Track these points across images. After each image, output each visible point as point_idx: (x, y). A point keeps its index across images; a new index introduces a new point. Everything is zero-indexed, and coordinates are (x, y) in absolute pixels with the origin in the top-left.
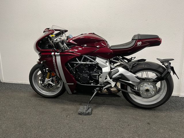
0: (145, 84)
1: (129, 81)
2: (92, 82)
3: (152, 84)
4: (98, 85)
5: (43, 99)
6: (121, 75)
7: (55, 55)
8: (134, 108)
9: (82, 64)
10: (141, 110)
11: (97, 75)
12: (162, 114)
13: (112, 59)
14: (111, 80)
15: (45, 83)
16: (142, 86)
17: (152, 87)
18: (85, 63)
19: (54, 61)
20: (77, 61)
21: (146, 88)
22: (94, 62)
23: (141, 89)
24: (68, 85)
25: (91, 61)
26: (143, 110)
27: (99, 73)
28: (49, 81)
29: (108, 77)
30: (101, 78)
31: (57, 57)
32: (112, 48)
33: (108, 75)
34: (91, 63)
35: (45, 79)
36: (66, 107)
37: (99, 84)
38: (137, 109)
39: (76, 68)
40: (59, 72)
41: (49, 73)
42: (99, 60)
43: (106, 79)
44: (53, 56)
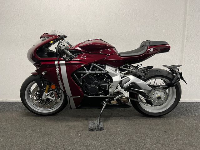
0: (157, 92)
1: (141, 89)
2: (101, 93)
3: (163, 91)
4: (108, 96)
5: (39, 118)
6: (133, 83)
7: (59, 65)
8: (144, 118)
9: (90, 74)
10: (151, 118)
11: (107, 85)
12: (173, 121)
13: (122, 67)
14: (123, 90)
15: (43, 98)
16: (153, 93)
17: (163, 94)
18: (94, 72)
19: (58, 71)
20: (85, 70)
21: (157, 96)
22: (103, 70)
23: (153, 96)
24: (73, 98)
25: (100, 70)
26: (153, 119)
27: (109, 83)
28: (48, 95)
29: (119, 87)
30: (111, 88)
31: (61, 67)
32: (122, 55)
33: (119, 85)
34: (100, 72)
36: (71, 124)
37: (108, 94)
38: (148, 118)
39: (83, 78)
40: (63, 84)
41: (49, 86)
42: (109, 69)
43: (117, 88)
44: (57, 66)
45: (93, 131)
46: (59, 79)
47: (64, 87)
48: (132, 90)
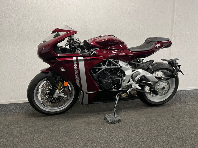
0: (161, 83)
1: (150, 81)
2: (114, 87)
3: (166, 82)
4: (120, 89)
6: (143, 76)
7: (77, 61)
9: (105, 69)
10: (155, 107)
11: (120, 79)
12: (173, 107)
13: (132, 61)
14: (134, 83)
16: (158, 85)
17: (166, 84)
18: (109, 67)
19: (76, 67)
20: (101, 66)
21: (162, 86)
22: (117, 65)
23: (158, 87)
24: (88, 93)
25: (114, 65)
26: (157, 107)
27: (122, 77)
29: (131, 80)
30: (123, 81)
31: (79, 63)
32: (132, 50)
33: (130, 78)
34: (114, 67)
35: (55, 91)
37: (120, 87)
38: (152, 107)
39: (99, 74)
40: (80, 80)
42: (122, 64)
43: (129, 82)
44: (75, 62)
45: (112, 124)
46: (77, 75)
47: (80, 83)
48: (142, 82)
